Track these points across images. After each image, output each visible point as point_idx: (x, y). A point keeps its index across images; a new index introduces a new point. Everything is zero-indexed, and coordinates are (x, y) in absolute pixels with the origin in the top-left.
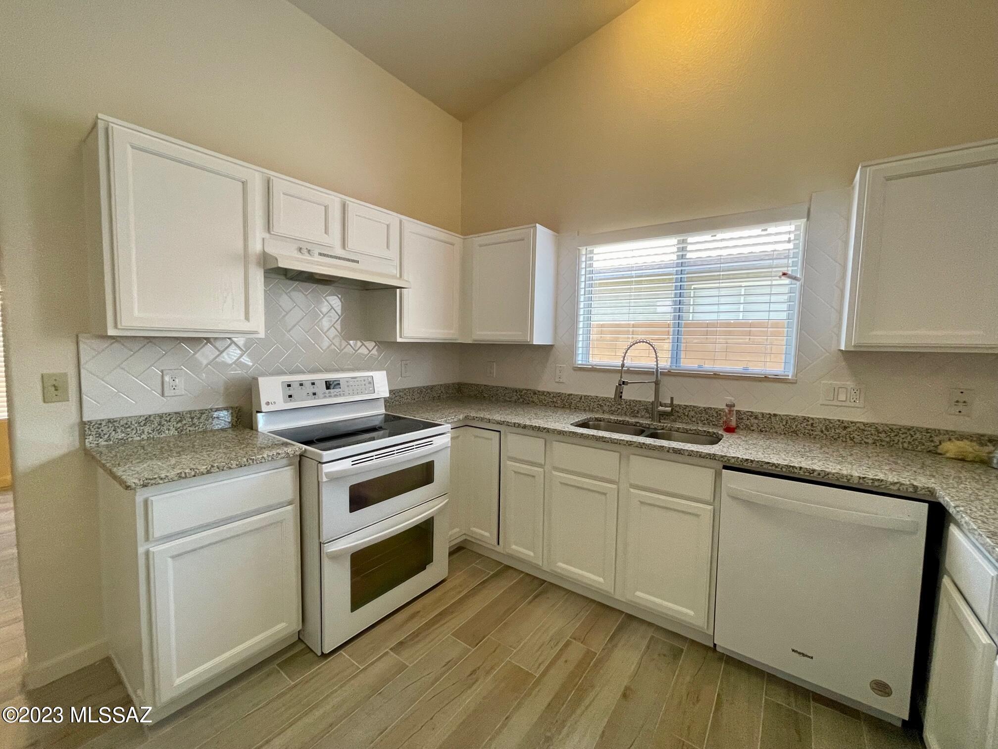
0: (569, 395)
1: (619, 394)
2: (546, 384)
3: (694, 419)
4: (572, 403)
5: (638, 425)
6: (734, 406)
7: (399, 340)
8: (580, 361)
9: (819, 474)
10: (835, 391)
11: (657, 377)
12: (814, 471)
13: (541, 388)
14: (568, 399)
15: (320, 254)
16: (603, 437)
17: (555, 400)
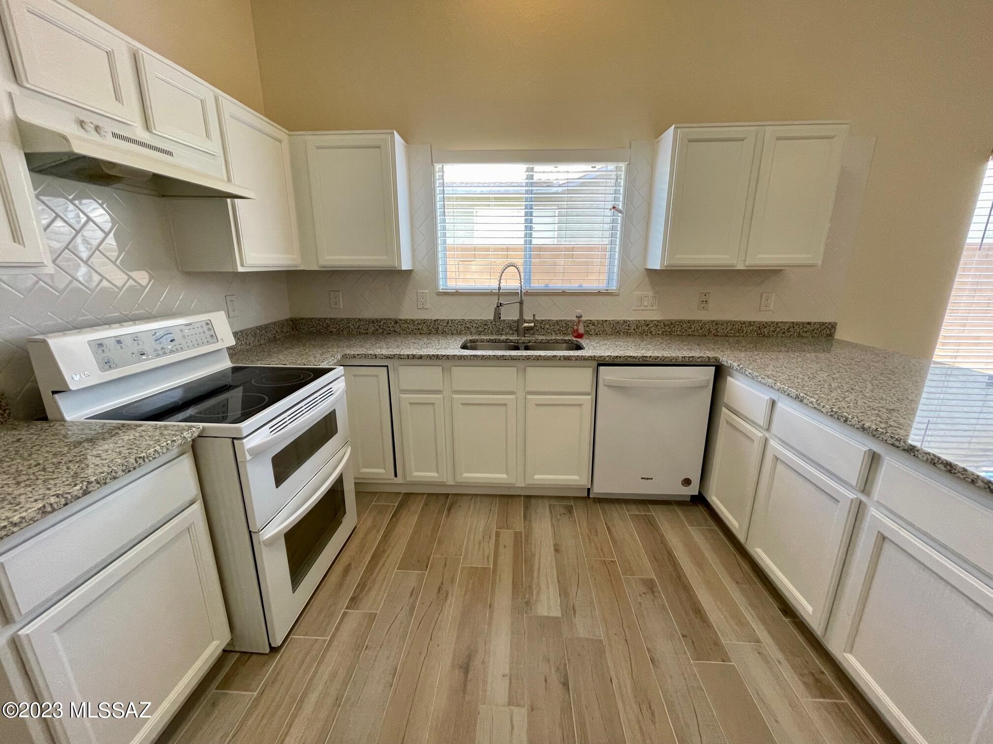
0: (435, 321)
1: (497, 314)
2: (408, 312)
3: (548, 331)
4: (438, 328)
5: (508, 341)
6: (581, 317)
7: (240, 269)
8: (441, 287)
9: (661, 359)
10: (641, 299)
11: (520, 297)
12: (658, 357)
13: (403, 316)
14: (434, 324)
15: (115, 135)
16: (503, 356)
17: (420, 327)
